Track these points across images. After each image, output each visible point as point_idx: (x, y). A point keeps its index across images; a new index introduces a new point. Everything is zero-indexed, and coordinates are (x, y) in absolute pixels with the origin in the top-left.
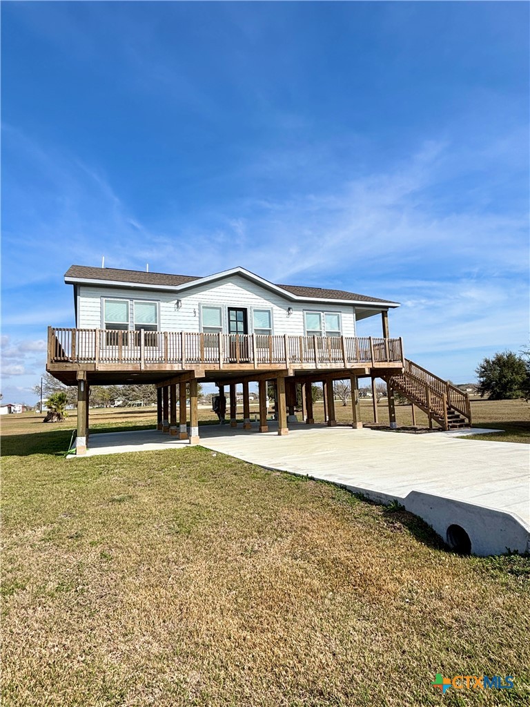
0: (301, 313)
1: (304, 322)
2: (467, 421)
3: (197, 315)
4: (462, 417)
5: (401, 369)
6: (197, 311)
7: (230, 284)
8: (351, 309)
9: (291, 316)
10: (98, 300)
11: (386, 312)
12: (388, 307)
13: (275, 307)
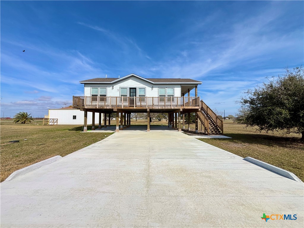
0: (157, 88)
1: (158, 92)
2: (221, 132)
3: (119, 91)
4: (220, 130)
5: (199, 109)
6: (119, 90)
7: (130, 80)
8: (180, 86)
9: (153, 90)
10: (90, 88)
11: (197, 86)
12: (197, 84)
13: (147, 87)
